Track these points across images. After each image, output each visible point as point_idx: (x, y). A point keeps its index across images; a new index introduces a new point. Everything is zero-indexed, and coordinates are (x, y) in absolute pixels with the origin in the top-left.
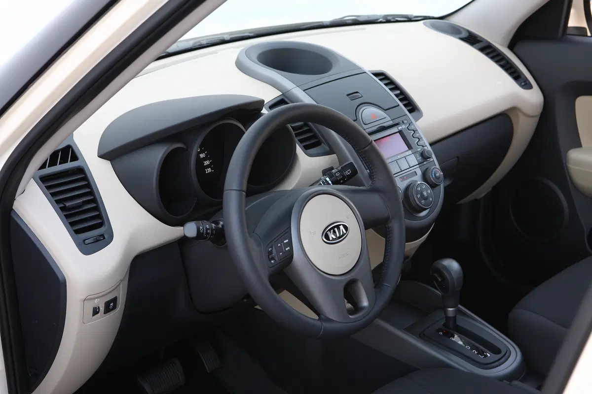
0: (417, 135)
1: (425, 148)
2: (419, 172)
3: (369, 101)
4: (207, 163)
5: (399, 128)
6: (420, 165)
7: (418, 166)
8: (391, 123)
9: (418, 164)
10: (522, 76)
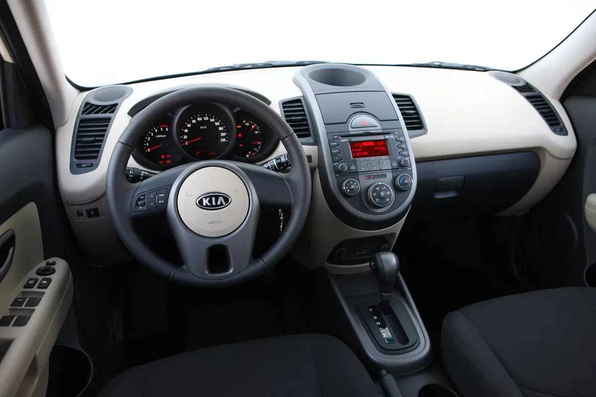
0: (403, 146)
1: (407, 158)
2: (390, 176)
3: (368, 112)
4: (223, 134)
5: (386, 137)
6: (393, 170)
7: (391, 170)
8: (381, 131)
9: (392, 169)
10: (561, 124)
